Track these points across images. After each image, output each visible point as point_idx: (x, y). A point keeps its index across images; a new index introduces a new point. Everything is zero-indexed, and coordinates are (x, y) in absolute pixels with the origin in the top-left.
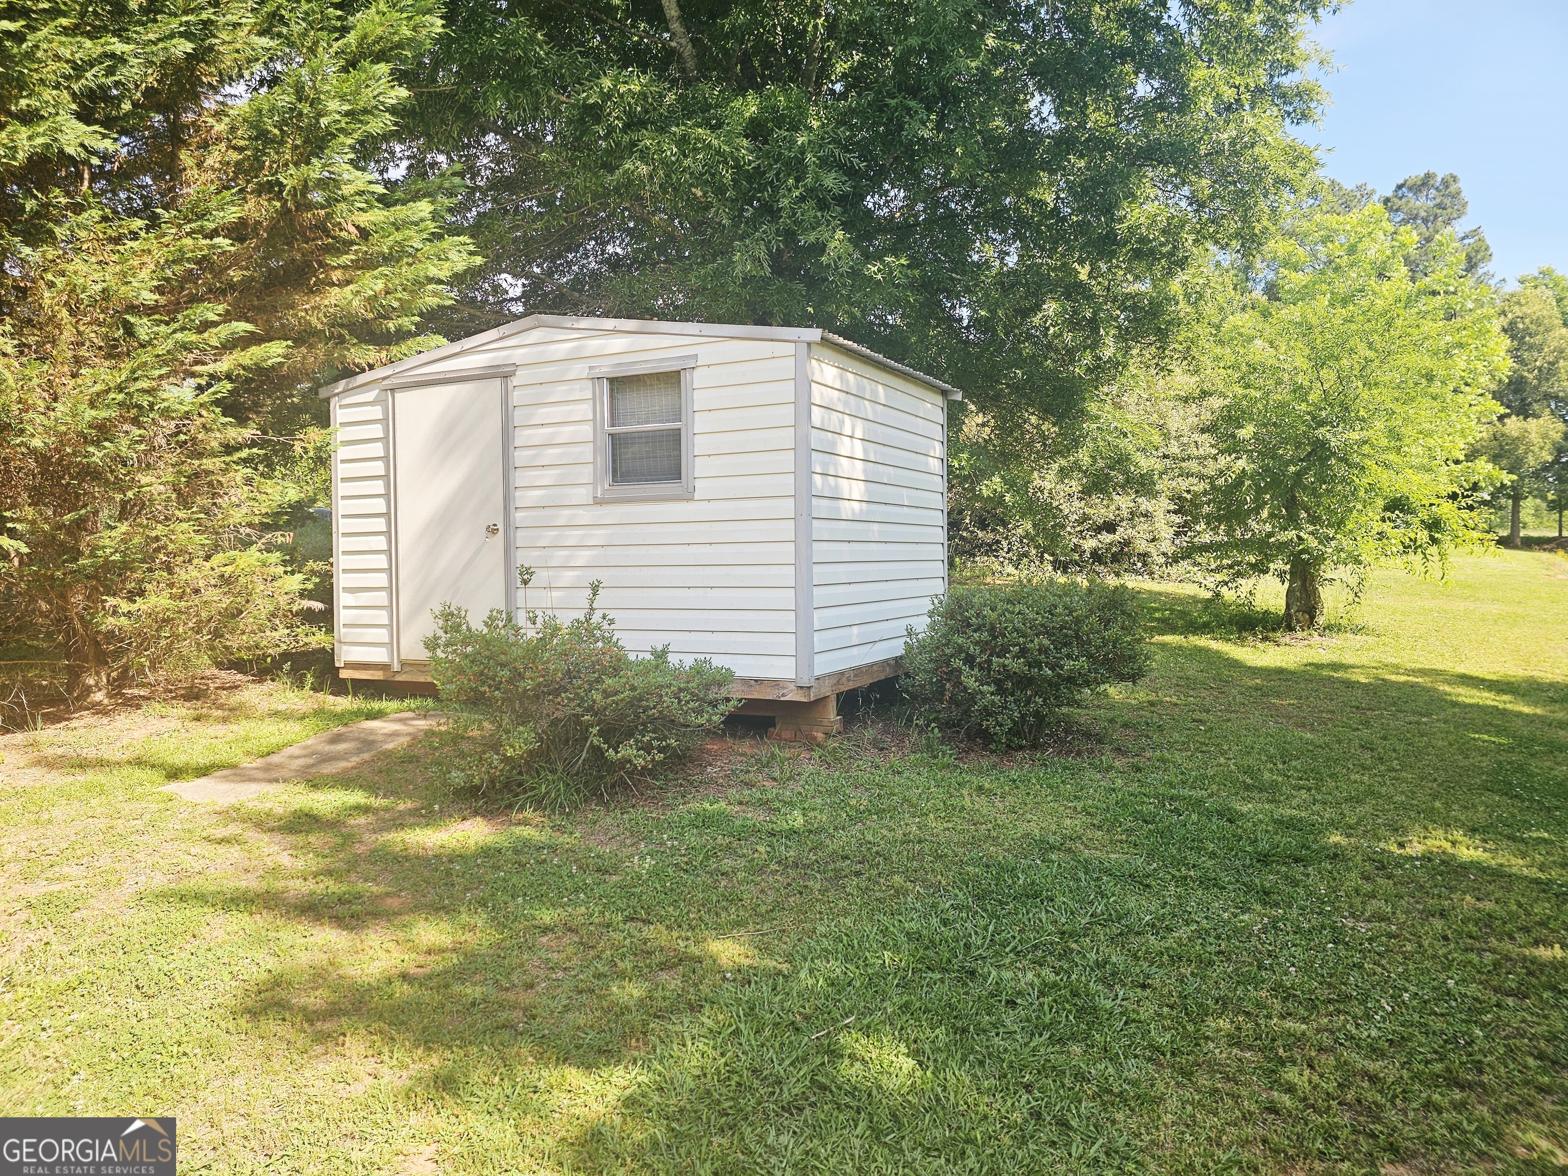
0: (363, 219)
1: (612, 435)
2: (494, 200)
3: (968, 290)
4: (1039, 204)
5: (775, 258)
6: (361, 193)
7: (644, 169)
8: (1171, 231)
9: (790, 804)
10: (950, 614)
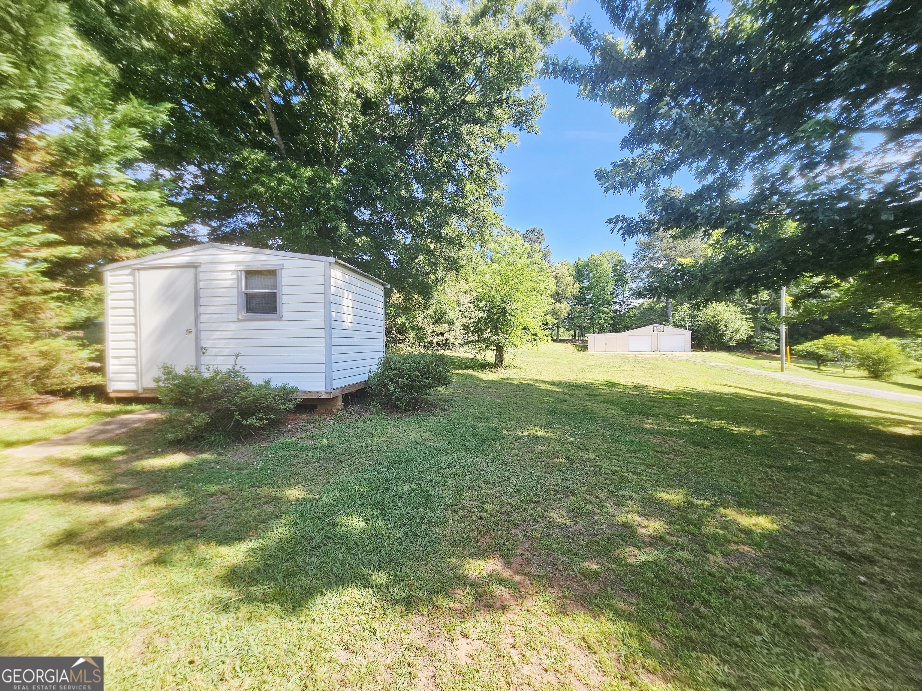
0: (124, 195)
1: (247, 294)
2: (194, 194)
3: (392, 249)
4: (417, 222)
5: (319, 230)
6: (122, 183)
7: (262, 190)
8: (460, 236)
9: (323, 437)
10: (384, 364)
